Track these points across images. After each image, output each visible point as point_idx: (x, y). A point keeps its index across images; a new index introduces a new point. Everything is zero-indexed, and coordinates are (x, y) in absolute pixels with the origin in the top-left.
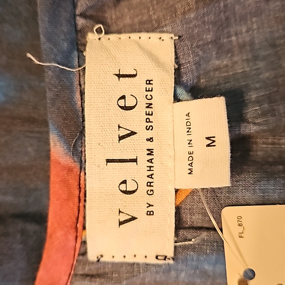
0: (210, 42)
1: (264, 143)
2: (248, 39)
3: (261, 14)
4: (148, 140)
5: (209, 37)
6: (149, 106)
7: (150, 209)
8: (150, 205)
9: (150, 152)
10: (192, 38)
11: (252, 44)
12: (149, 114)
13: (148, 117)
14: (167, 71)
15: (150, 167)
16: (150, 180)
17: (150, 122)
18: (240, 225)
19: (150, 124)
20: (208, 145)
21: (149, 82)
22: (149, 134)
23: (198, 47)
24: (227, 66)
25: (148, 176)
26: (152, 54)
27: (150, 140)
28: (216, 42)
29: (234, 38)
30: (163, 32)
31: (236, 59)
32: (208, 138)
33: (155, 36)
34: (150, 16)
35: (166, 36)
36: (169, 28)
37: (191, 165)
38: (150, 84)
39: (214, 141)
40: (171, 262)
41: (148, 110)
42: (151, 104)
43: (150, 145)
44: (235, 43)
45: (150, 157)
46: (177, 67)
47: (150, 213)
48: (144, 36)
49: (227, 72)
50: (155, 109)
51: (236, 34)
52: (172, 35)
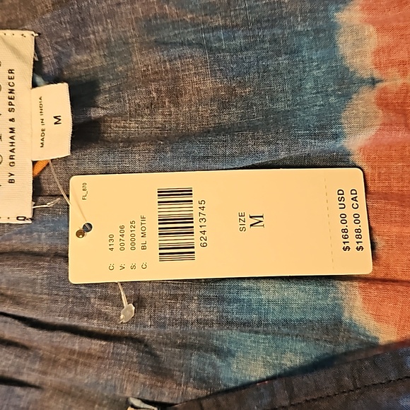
0: (69, 39)
1: (117, 126)
2: (104, 37)
3: (114, 16)
4: (10, 120)
5: (67, 34)
6: (11, 91)
7: (12, 177)
8: (12, 175)
9: (12, 130)
10: (50, 35)
11: (108, 41)
12: (11, 99)
13: (11, 100)
14: (26, 62)
15: (12, 143)
16: (12, 154)
17: (12, 105)
18: (84, 190)
19: (12, 107)
20: (56, 123)
21: (11, 71)
22: (11, 115)
23: (56, 43)
24: (87, 60)
25: (11, 151)
26: (15, 48)
27: (12, 120)
28: (74, 39)
29: (92, 36)
30: (26, 29)
31: (94, 54)
32: (55, 117)
33: (18, 33)
34: (17, 16)
35: (27, 33)
36: (29, 26)
37: (42, 140)
38: (12, 73)
39: (60, 120)
40: (30, 222)
41: (11, 95)
42: (13, 90)
43: (12, 125)
44: (93, 41)
45: (12, 134)
46: (37, 59)
47: (11, 181)
48: (9, 32)
49: (88, 66)
50: (17, 94)
51: (94, 33)
52: (33, 33)
